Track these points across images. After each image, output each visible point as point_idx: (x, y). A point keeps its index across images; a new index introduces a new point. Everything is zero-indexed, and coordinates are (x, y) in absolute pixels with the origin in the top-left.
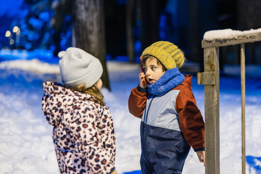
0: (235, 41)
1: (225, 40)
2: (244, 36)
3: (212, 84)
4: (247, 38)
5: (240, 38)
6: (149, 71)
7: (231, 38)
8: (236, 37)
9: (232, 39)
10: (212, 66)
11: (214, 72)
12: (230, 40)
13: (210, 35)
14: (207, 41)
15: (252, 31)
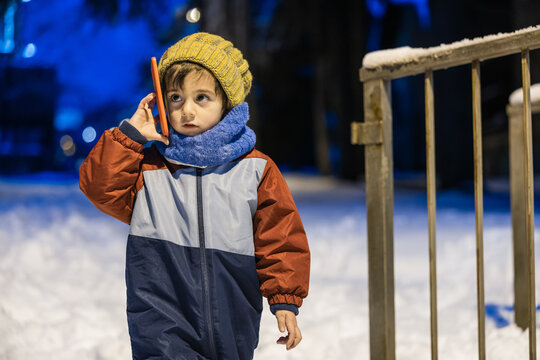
0: (414, 66)
1: (398, 66)
2: (429, 57)
3: (378, 142)
4: (435, 59)
5: (423, 60)
6: (190, 106)
7: (407, 61)
8: (416, 60)
9: (410, 63)
10: (377, 111)
11: (381, 122)
12: (406, 64)
13: (374, 59)
14: (369, 70)
15: (444, 48)
